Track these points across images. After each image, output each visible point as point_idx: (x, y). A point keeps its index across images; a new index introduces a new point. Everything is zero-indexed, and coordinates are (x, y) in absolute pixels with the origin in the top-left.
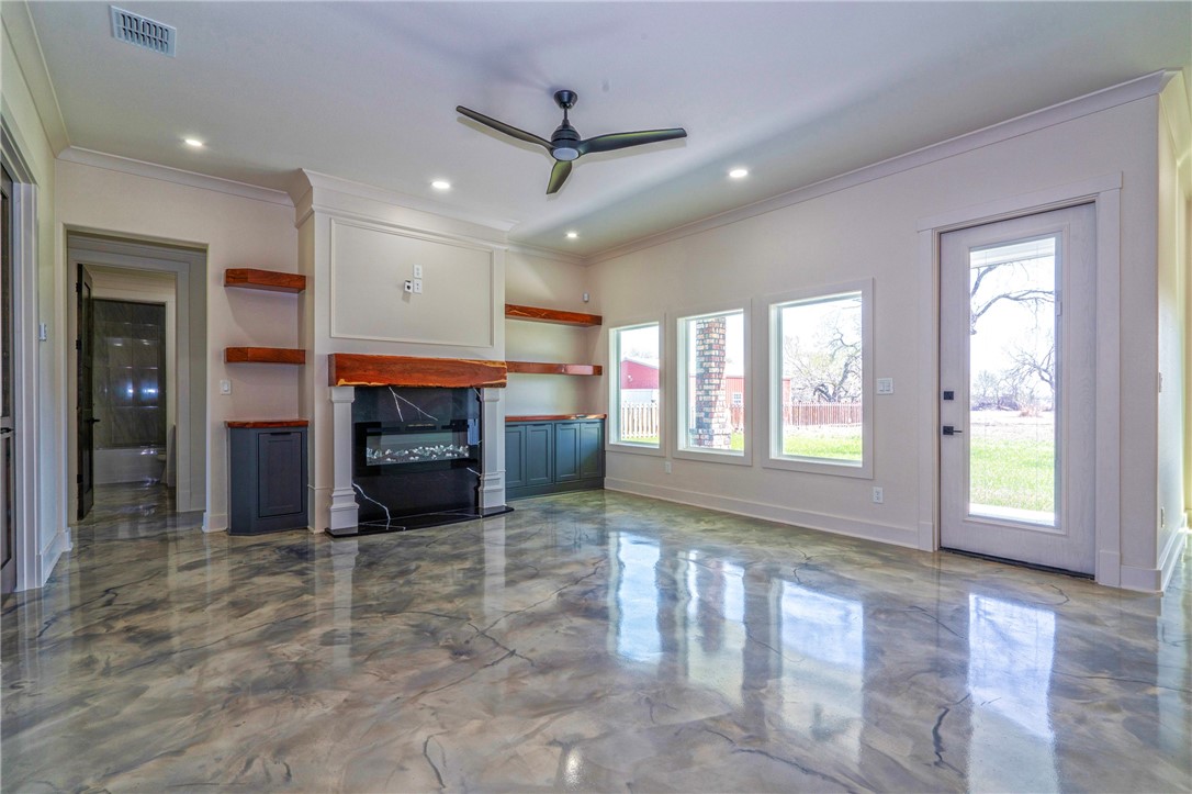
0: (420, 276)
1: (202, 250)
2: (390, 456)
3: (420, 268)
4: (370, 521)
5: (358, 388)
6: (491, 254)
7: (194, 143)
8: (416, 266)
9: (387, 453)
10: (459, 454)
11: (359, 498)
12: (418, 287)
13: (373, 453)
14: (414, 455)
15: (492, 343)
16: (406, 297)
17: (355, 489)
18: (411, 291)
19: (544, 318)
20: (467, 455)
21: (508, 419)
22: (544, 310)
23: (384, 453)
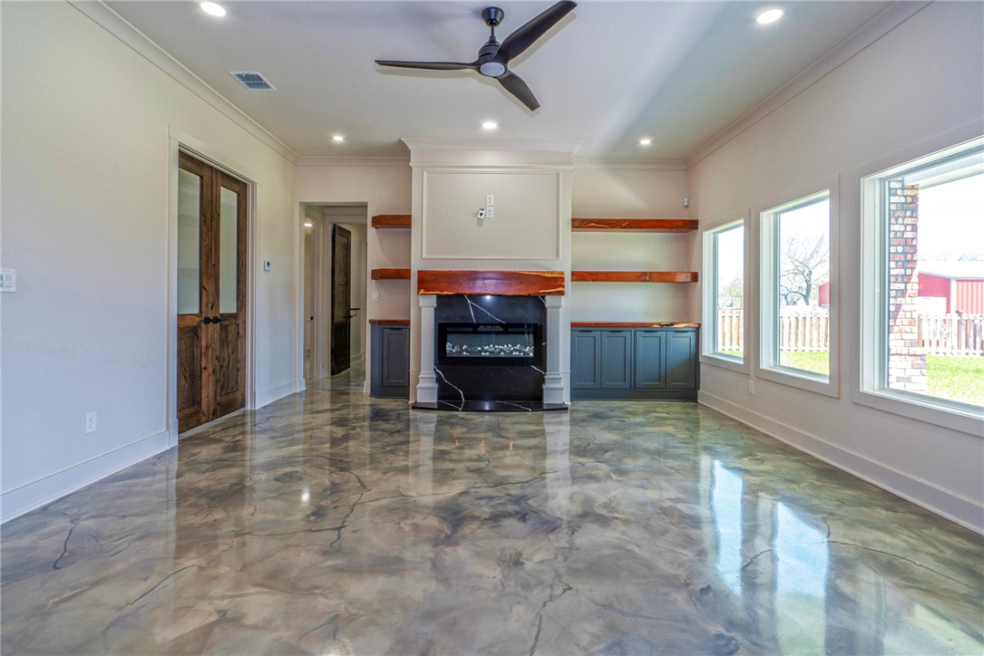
0: (492, 204)
1: (364, 206)
2: (466, 350)
3: (492, 196)
4: (447, 399)
5: (439, 297)
6: (558, 175)
7: (338, 139)
8: (488, 196)
9: (464, 348)
10: (525, 353)
11: (439, 379)
12: (490, 214)
13: (453, 347)
14: (486, 351)
15: (558, 256)
16: (480, 222)
17: (437, 373)
18: (482, 217)
19: (625, 227)
20: (531, 354)
21: (574, 325)
22: (625, 221)
23: (461, 348)
